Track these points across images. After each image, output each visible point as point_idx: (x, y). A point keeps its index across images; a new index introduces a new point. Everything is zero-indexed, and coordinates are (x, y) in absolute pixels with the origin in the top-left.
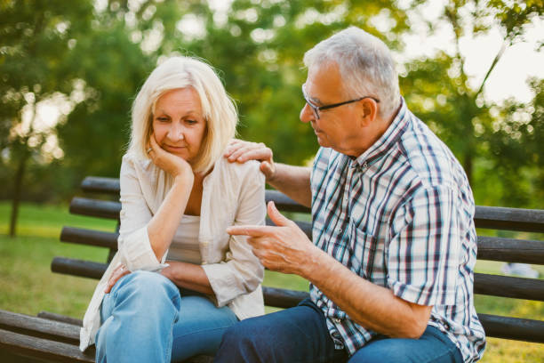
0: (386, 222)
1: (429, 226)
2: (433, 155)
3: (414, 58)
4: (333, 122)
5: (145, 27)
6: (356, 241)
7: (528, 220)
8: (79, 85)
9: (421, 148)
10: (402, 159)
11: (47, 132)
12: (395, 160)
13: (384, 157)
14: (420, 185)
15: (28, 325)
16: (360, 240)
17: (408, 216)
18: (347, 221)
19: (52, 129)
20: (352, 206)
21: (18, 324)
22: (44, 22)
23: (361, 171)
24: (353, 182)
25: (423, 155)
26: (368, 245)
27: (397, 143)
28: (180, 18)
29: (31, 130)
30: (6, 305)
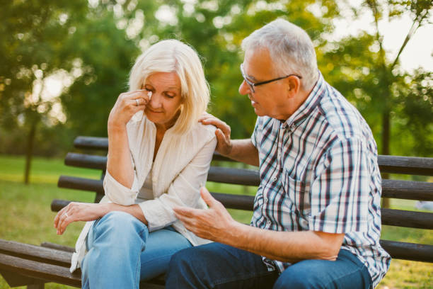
0: (312, 169)
1: (343, 170)
2: (346, 115)
3: (342, 37)
4: (266, 95)
5: (130, 16)
6: (289, 186)
7: (422, 166)
8: (77, 63)
9: (336, 110)
10: (322, 118)
11: (52, 101)
12: (317, 120)
13: (308, 119)
14: (336, 138)
15: (32, 252)
16: (292, 186)
17: (327, 162)
18: (281, 170)
19: (56, 98)
20: (285, 159)
21: (24, 251)
22: (48, 13)
23: (290, 131)
24: (284, 140)
25: (338, 114)
26: (298, 188)
27: (317, 107)
28: (157, 9)
29: (40, 100)
30: (20, 237)
